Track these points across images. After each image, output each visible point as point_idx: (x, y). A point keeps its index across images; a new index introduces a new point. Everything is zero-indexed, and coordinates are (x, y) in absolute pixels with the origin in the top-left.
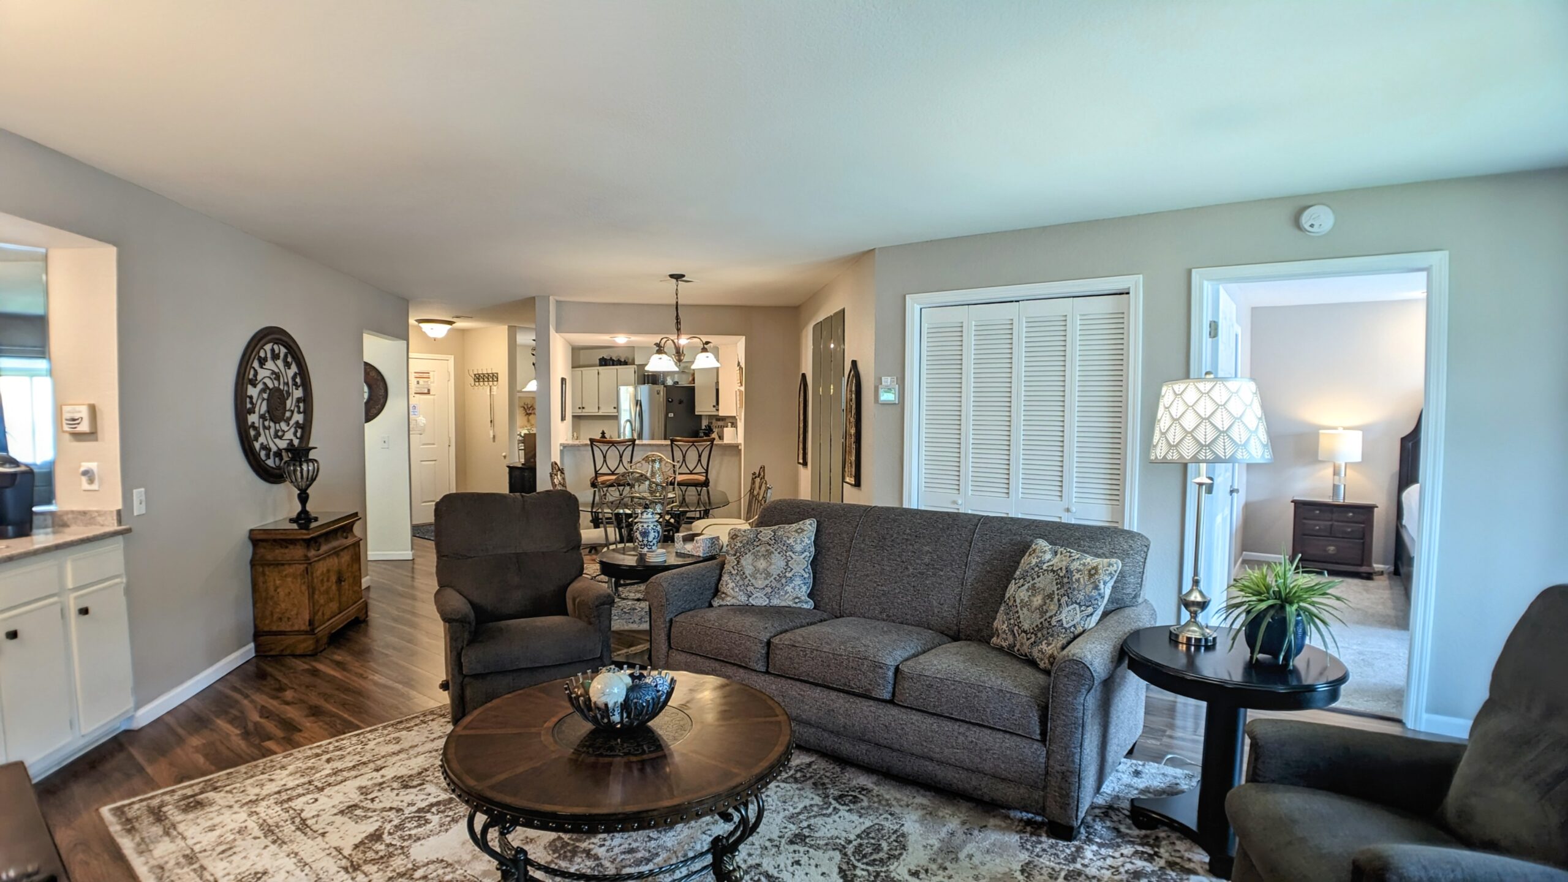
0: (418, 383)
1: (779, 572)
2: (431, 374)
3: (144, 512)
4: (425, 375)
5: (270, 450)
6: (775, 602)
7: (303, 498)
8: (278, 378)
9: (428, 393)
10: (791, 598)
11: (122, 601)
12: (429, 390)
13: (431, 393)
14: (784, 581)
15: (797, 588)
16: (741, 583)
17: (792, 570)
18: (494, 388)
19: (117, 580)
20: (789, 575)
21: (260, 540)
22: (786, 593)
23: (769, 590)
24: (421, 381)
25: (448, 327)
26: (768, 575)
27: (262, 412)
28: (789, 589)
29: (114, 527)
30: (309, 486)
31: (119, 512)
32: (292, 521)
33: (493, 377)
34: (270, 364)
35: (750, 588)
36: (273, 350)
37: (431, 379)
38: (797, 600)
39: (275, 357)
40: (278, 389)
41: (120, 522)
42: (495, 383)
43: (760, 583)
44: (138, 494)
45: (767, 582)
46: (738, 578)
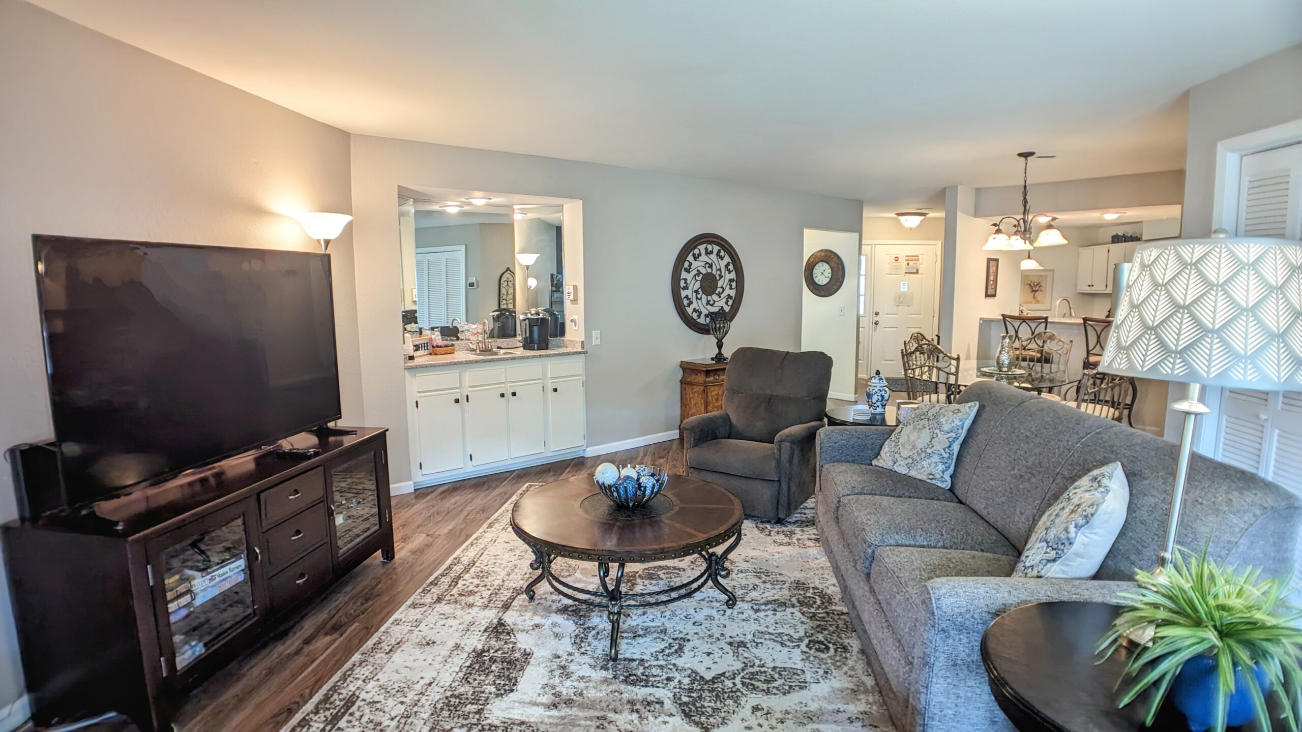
0: (908, 264)
1: (922, 447)
2: (920, 257)
3: (599, 343)
4: (914, 258)
5: (701, 313)
6: (913, 473)
7: (720, 345)
8: (711, 266)
9: (917, 272)
10: (926, 473)
11: (581, 390)
12: (917, 270)
13: (920, 272)
14: (923, 455)
15: (933, 465)
16: (893, 450)
17: (933, 446)
19: (580, 377)
20: (929, 451)
21: (688, 369)
22: (923, 467)
23: (910, 461)
24: (911, 263)
25: (921, 218)
26: (914, 447)
27: (696, 288)
28: (925, 464)
29: (580, 350)
30: (723, 337)
31: (583, 342)
32: (712, 359)
34: (704, 258)
35: (897, 456)
36: (706, 249)
37: (921, 261)
38: (931, 477)
39: (708, 253)
40: (711, 274)
41: (583, 347)
43: (905, 453)
44: (596, 334)
45: (911, 453)
46: (893, 445)
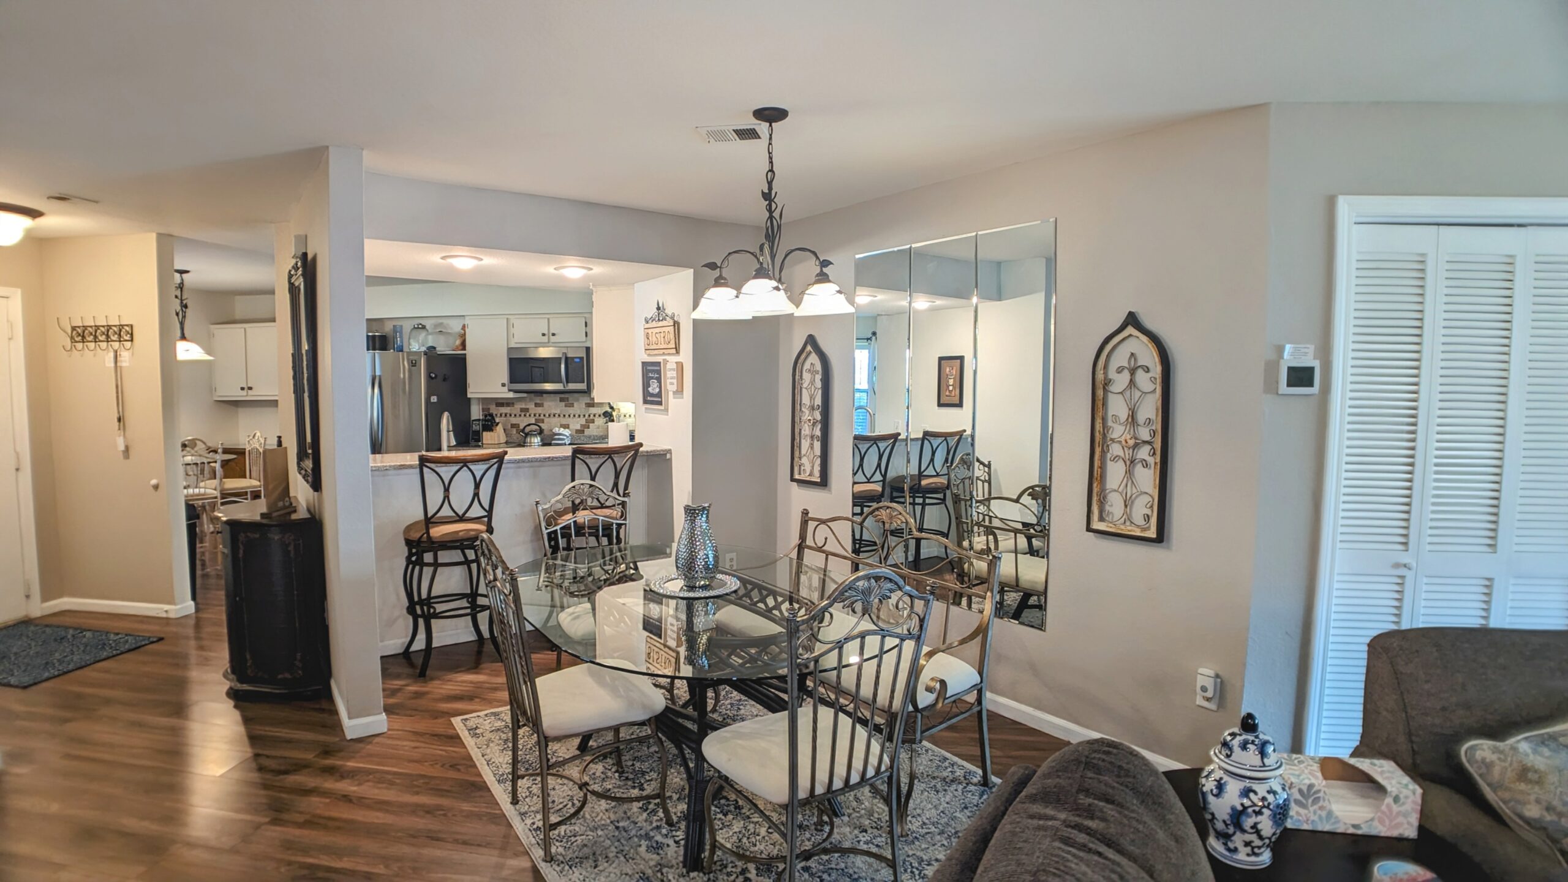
18: (125, 356)
25: (28, 223)
33: (123, 333)
42: (128, 344)
